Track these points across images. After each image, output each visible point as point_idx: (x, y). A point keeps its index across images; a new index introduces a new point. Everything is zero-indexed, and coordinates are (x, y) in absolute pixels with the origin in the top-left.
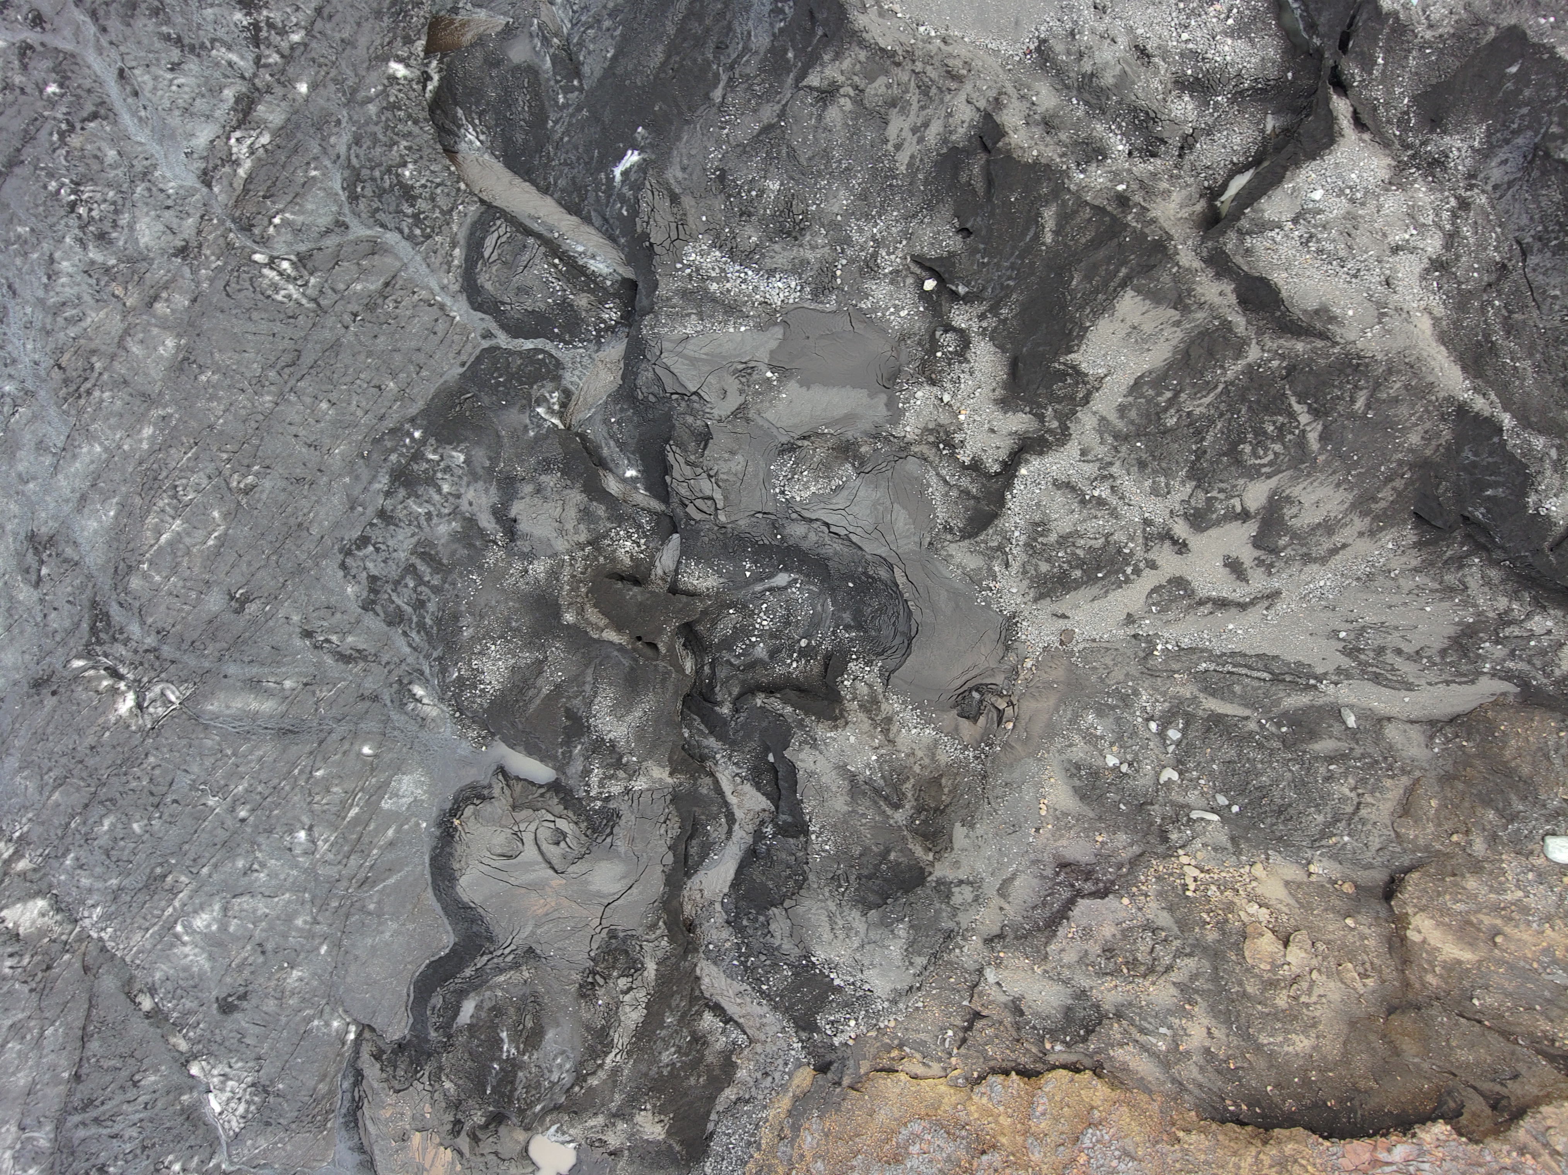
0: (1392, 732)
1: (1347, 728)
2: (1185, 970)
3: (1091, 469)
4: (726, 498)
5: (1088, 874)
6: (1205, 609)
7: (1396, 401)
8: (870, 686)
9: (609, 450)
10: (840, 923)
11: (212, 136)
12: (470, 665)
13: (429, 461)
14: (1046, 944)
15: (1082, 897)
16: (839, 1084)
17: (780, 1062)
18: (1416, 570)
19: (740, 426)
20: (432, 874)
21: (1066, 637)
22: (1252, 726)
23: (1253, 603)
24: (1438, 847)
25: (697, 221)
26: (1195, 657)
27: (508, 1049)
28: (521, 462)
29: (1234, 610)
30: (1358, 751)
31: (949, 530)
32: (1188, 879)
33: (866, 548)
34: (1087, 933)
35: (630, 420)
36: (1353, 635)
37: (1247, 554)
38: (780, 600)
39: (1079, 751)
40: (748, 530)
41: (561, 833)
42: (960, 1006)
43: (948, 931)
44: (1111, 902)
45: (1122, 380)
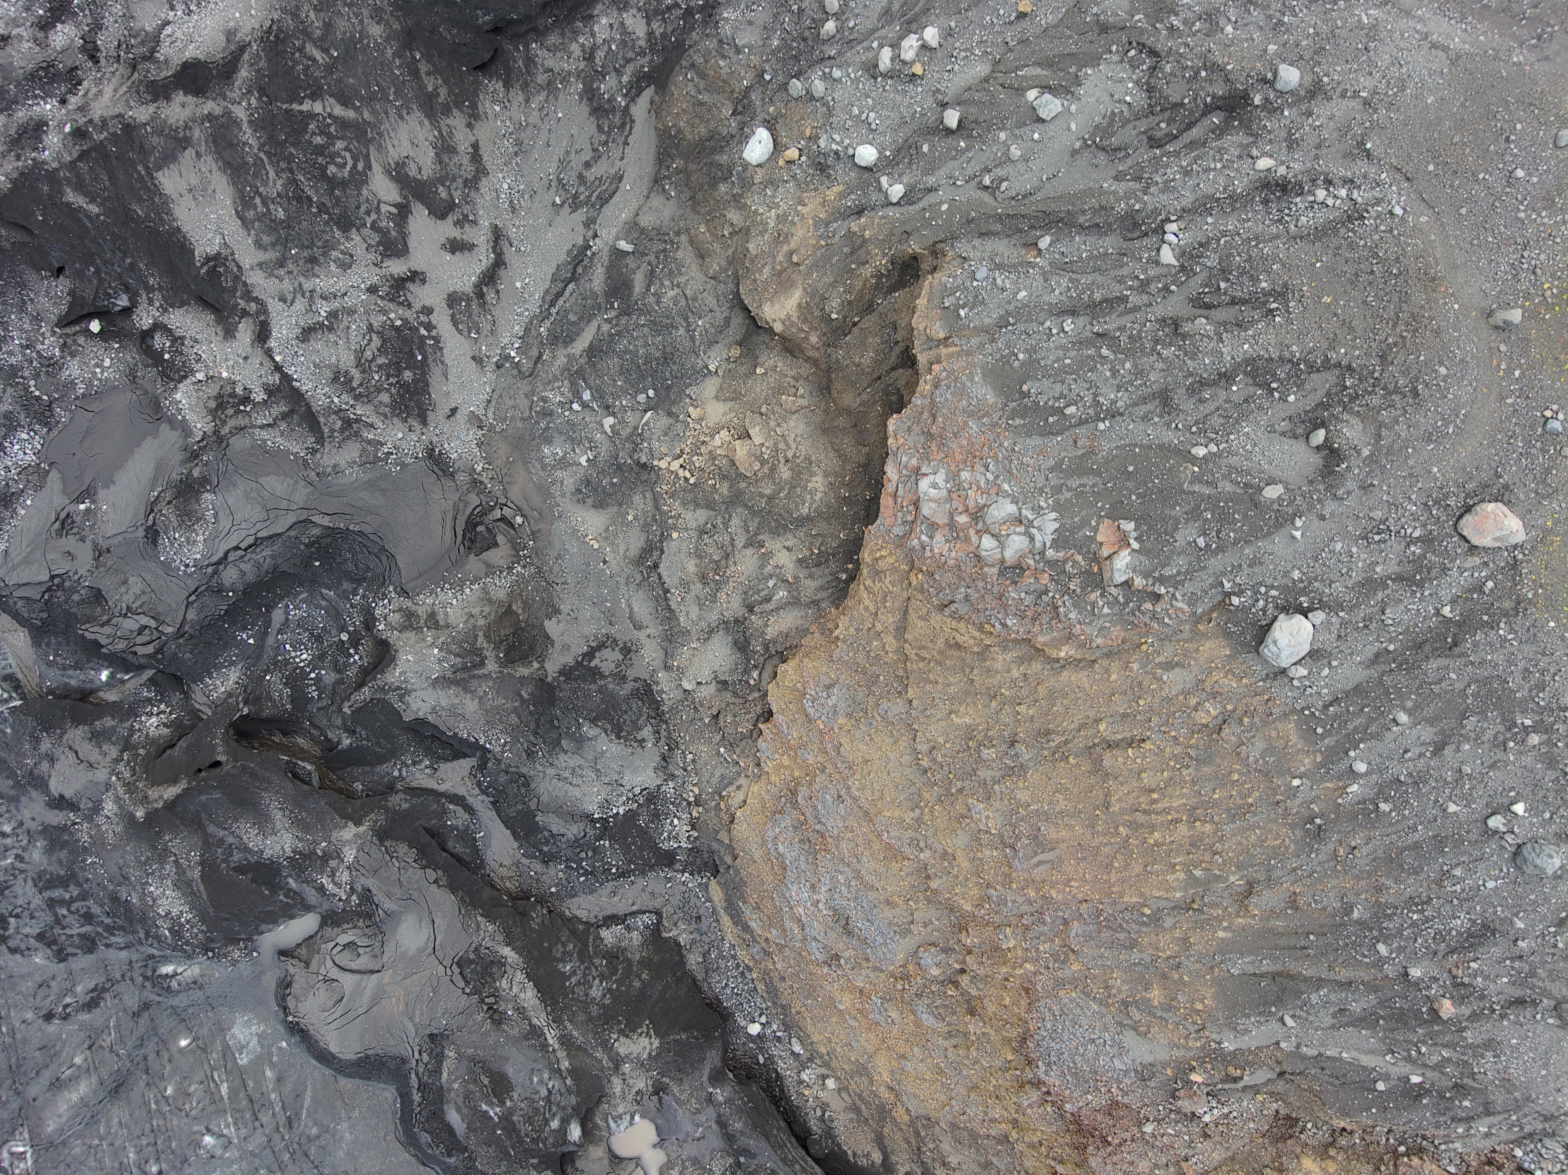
0: (647, 220)
1: (632, 254)
2: (739, 531)
3: (300, 304)
4: (155, 615)
5: (650, 548)
6: (490, 296)
8: (401, 610)
9: (72, 679)
10: (566, 774)
12: (162, 916)
14: (679, 623)
15: (660, 566)
16: (729, 867)
17: (693, 900)
18: (527, 101)
19: (108, 561)
20: (327, 1068)
21: (476, 422)
22: (605, 328)
23: (498, 254)
24: (730, 252)
26: (533, 332)
27: (494, 1112)
28: (25, 757)
29: (502, 272)
30: (651, 257)
31: (314, 452)
32: (681, 473)
33: (280, 531)
34: (685, 584)
35: (59, 644)
36: (561, 192)
37: (447, 229)
38: (293, 631)
39: (568, 479)
40: (202, 616)
41: (351, 946)
42: (708, 725)
43: (635, 694)
44: (670, 547)
45: (233, 228)
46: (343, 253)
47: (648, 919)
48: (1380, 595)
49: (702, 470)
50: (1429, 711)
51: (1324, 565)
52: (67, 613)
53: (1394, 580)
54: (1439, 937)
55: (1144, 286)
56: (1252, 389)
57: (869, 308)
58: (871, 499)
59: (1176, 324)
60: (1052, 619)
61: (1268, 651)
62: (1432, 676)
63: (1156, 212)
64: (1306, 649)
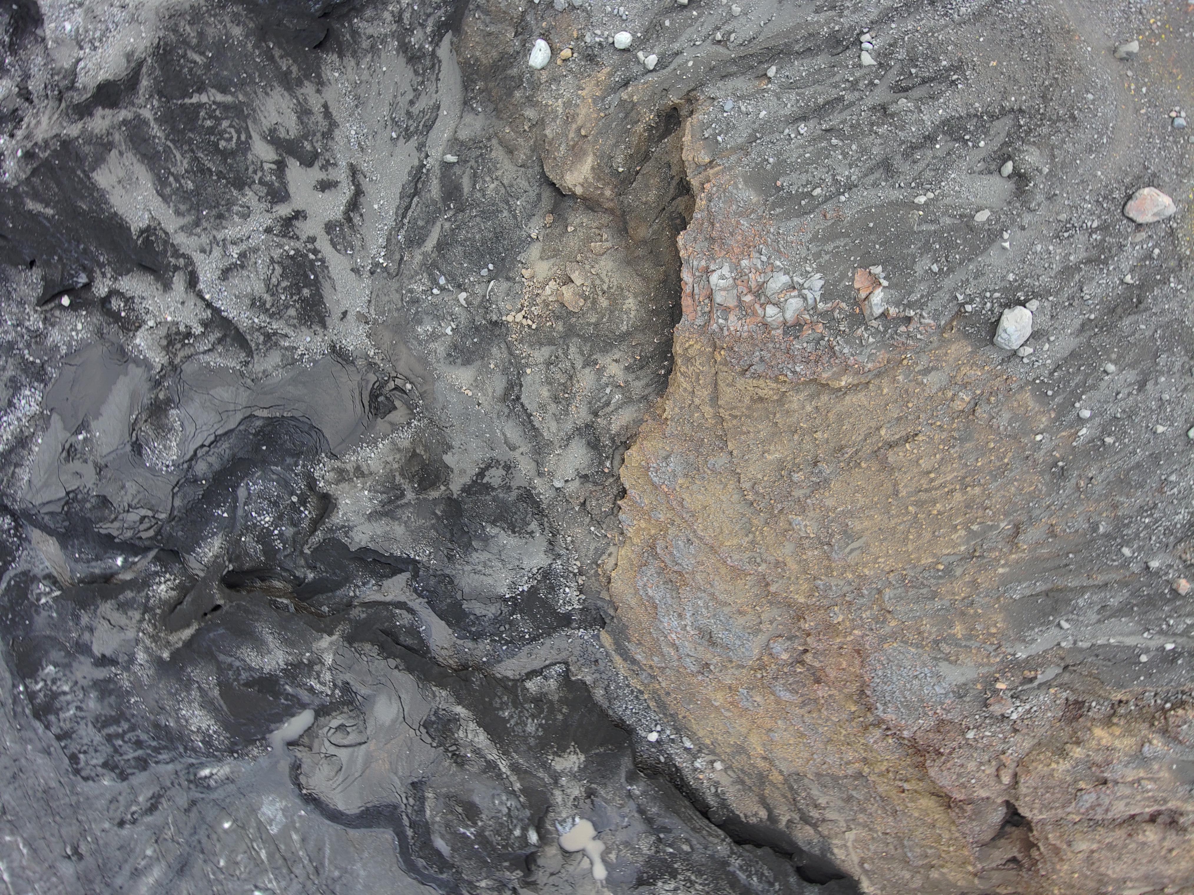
0: (464, 134)
1: (457, 163)
2: (577, 356)
3: (217, 252)
4: (150, 507)
5: (511, 386)
6: (357, 219)
7: (201, 35)
8: (333, 469)
9: (97, 568)
10: (480, 568)
12: (194, 732)
13: (40, 690)
14: (544, 437)
15: (521, 397)
16: (613, 618)
17: (590, 649)
18: (358, 64)
19: (107, 473)
20: (338, 823)
21: (363, 318)
22: (447, 225)
23: (357, 185)
24: (532, 142)
26: (394, 241)
27: (470, 832)
28: (70, 631)
29: (362, 199)
30: (472, 163)
31: (247, 363)
32: (524, 322)
33: (232, 426)
34: (543, 407)
35: (81, 544)
36: (396, 128)
37: (316, 174)
38: (256, 502)
39: (440, 348)
40: (186, 502)
41: (341, 727)
42: (579, 512)
43: (520, 498)
44: (526, 381)
45: (156, 204)
46: (241, 206)
47: (559, 668)
48: (1077, 277)
49: (539, 316)
50: (1130, 357)
51: (1031, 264)
52: (84, 519)
53: (1085, 264)
54: (1168, 532)
55: (854, 86)
56: (951, 144)
57: (646, 157)
58: (674, 306)
59: (884, 108)
60: (830, 358)
61: (1001, 338)
62: (1127, 331)
63: (852, 29)
64: (1028, 332)
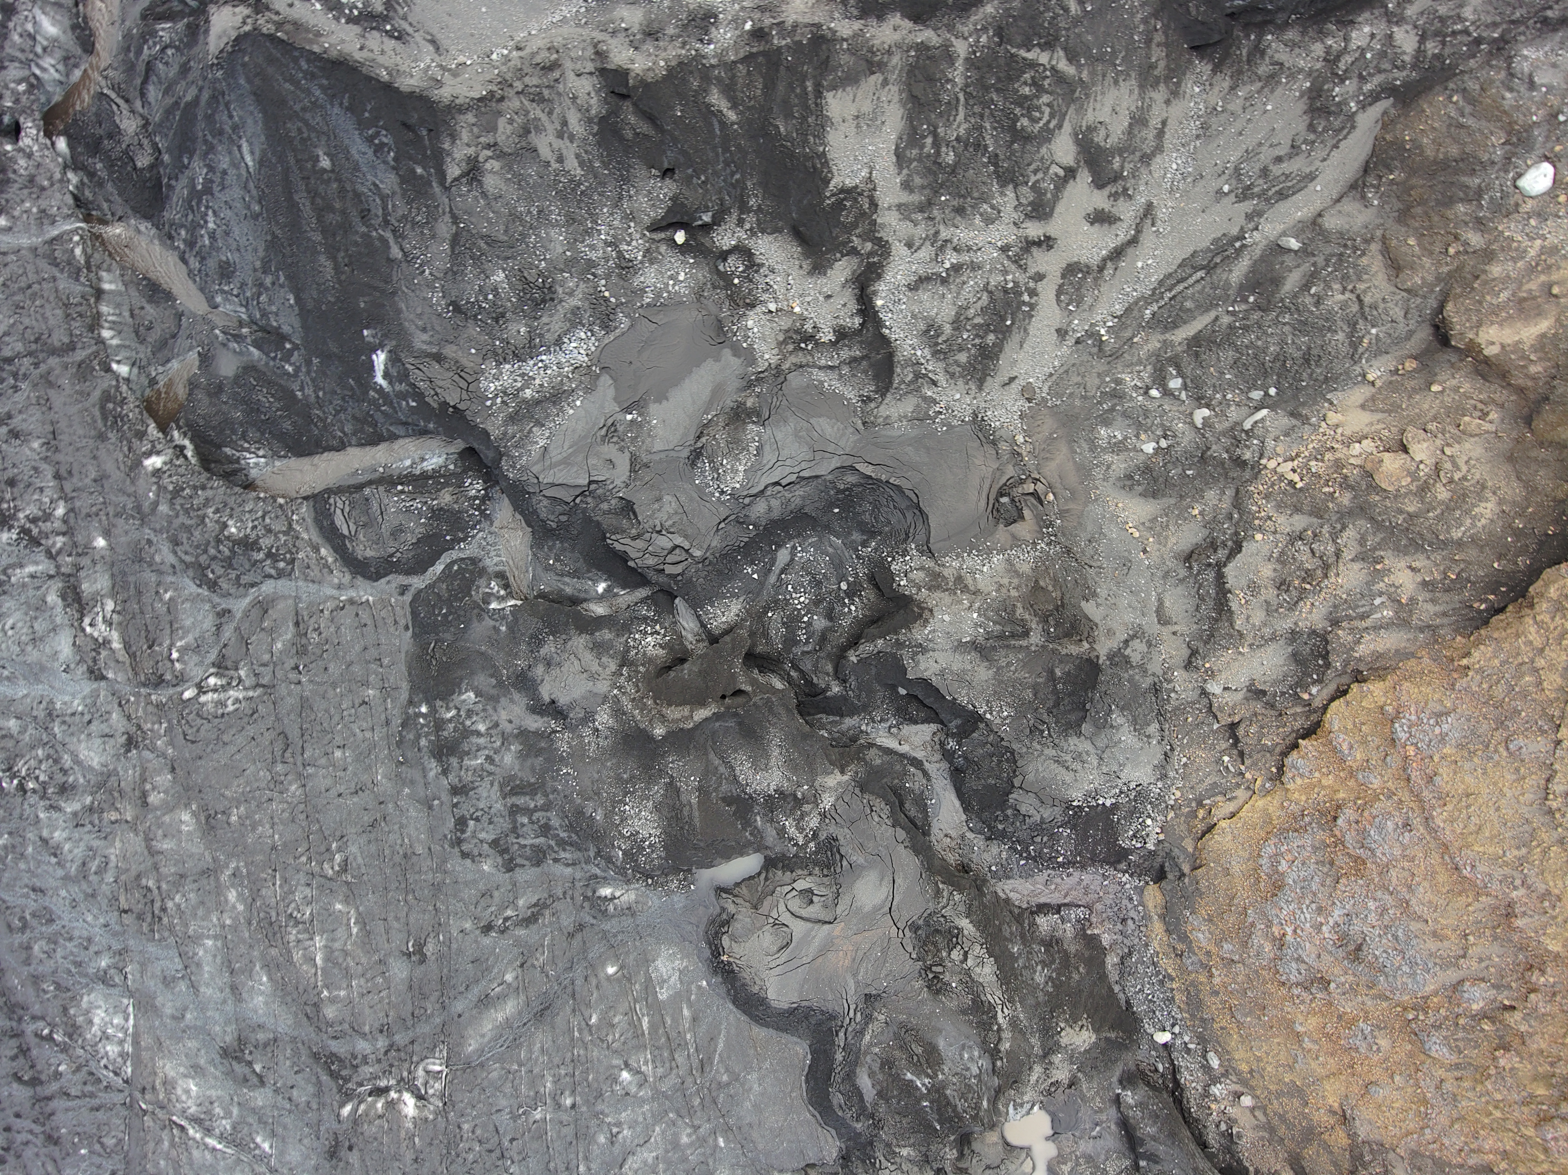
0: (1331, 222)
1: (1296, 252)
2: (1351, 543)
3: (926, 252)
4: (686, 537)
5: (1213, 546)
6: (1109, 271)
8: (922, 568)
9: (569, 587)
10: (1069, 758)
11: (71, 641)
12: (624, 836)
13: (450, 720)
14: (1232, 625)
15: (1225, 565)
16: (1183, 875)
17: (1125, 902)
18: (1233, 88)
19: (645, 475)
20: (745, 1012)
21: (1028, 394)
22: (1226, 320)
23: (1138, 231)
25: (471, 358)
26: (1135, 313)
27: (921, 1083)
29: (1130, 251)
30: (1320, 260)
31: (870, 400)
32: (1289, 475)
33: (821, 473)
34: (1254, 587)
35: (564, 550)
36: (1234, 181)
38: (797, 573)
39: (1119, 464)
40: (724, 545)
41: (807, 892)
42: (1215, 732)
43: (1152, 688)
44: (1249, 549)
45: (886, 164)
46: (993, 207)
47: (1081, 912)
49: (1316, 475)
52: (591, 520)
